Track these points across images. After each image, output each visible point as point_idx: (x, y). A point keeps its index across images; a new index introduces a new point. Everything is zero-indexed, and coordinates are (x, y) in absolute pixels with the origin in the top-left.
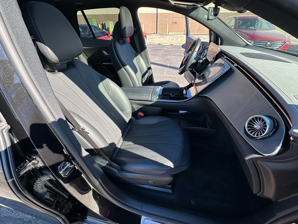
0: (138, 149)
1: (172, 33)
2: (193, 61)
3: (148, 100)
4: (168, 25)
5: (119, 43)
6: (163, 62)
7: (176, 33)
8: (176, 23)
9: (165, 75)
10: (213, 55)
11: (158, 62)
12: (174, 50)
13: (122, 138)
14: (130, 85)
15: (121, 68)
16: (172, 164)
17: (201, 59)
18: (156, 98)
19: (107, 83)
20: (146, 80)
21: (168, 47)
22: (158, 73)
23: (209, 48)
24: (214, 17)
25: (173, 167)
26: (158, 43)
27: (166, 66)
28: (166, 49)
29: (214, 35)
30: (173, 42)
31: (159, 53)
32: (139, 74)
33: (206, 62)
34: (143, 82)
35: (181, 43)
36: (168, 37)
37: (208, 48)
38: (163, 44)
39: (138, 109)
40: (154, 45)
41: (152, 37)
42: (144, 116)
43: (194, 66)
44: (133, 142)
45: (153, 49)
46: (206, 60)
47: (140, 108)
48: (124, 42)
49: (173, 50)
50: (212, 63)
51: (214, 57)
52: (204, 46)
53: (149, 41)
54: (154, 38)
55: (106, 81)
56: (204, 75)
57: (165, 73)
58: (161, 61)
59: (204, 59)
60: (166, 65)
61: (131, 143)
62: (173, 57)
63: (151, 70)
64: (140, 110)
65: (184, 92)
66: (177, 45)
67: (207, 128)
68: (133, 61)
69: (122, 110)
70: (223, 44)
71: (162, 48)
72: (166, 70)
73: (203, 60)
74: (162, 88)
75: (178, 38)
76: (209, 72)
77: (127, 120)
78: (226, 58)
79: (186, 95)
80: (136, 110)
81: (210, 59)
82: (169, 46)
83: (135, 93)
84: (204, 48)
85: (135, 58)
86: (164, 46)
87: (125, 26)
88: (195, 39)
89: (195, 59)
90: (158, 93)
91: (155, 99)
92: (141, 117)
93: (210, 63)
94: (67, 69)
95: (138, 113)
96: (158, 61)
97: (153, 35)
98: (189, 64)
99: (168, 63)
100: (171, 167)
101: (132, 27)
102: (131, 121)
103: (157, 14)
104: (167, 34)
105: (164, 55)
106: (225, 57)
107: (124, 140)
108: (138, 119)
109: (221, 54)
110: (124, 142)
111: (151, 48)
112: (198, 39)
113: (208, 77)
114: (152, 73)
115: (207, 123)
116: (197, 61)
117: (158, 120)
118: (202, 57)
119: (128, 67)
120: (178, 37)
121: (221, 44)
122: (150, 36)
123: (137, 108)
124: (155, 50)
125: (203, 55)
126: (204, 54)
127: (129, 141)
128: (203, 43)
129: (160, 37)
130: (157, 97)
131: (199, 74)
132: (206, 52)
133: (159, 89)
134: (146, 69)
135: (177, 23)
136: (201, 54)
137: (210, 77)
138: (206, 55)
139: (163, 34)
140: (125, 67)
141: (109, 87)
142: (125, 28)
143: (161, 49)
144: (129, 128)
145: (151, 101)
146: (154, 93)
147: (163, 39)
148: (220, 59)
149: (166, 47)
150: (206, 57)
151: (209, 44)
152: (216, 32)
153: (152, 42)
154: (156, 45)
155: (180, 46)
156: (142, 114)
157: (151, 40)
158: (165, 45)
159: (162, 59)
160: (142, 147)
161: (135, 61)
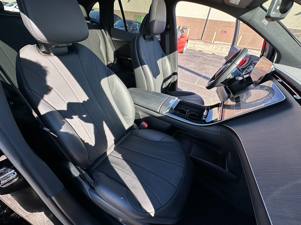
0: (124, 168)
1: (217, 42)
2: (228, 75)
3: (156, 111)
4: (216, 33)
5: (144, 39)
6: (198, 70)
7: (223, 43)
8: (225, 32)
9: (195, 84)
10: (261, 74)
11: (193, 70)
12: (215, 60)
13: (114, 146)
14: (144, 88)
15: (138, 66)
16: (154, 210)
17: (241, 75)
18: (166, 110)
19: (113, 80)
20: (168, 86)
21: (208, 55)
22: (188, 81)
23: (257, 64)
24: (280, 14)
25: (153, 215)
26: (199, 50)
27: (200, 76)
28: (205, 57)
29: (270, 47)
30: (216, 52)
31: (197, 60)
32: (160, 78)
33: (248, 82)
34: (164, 87)
35: (225, 54)
36: (212, 45)
37: (255, 64)
38: (204, 52)
39: (144, 117)
40: (195, 51)
41: (195, 42)
42: (148, 128)
43: (228, 83)
44: (122, 156)
45: (191, 55)
46: (249, 78)
47: (146, 117)
48: (152, 39)
49: (213, 60)
50: (257, 84)
51: (262, 77)
52: (251, 60)
53: (191, 46)
54: (196, 44)
55: (112, 78)
56: (238, 97)
57: (196, 82)
58: (196, 68)
59: (245, 76)
60: (200, 73)
61: (120, 156)
62: (211, 67)
63: (176, 76)
64: (146, 120)
65: (205, 113)
66: (220, 55)
67: (225, 169)
68: (157, 62)
69: (123, 115)
70: (280, 62)
71: (202, 56)
72: (199, 79)
73: (243, 77)
74: (179, 100)
75: (223, 49)
76: (248, 95)
77: (127, 127)
78: (282, 83)
79: (206, 118)
80: (141, 118)
81: (254, 78)
82: (210, 54)
83: (143, 98)
84: (251, 63)
85: (161, 59)
86: (205, 54)
87: (154, 19)
88: (239, 49)
89: (232, 74)
90: (171, 106)
91: (165, 112)
92: (144, 128)
93: (253, 83)
94: (67, 54)
95: (142, 122)
96: (193, 68)
97: (196, 41)
98: (222, 79)
99: (203, 72)
100: (150, 215)
101: (164, 22)
102: (131, 128)
103: (207, 20)
104: (212, 42)
105: (201, 63)
106: (281, 80)
107: (115, 149)
108: (140, 129)
109: (274, 75)
110: (115, 151)
111: (190, 53)
112: (245, 49)
113: (245, 101)
114: (177, 80)
115: (227, 160)
116: (235, 77)
117: (161, 138)
118: (244, 73)
119: (146, 67)
120: (223, 47)
121: (277, 62)
122: (193, 42)
123: (142, 115)
124: (194, 56)
125: (246, 71)
126: (248, 70)
127: (119, 152)
128: (251, 57)
129: (203, 44)
130: (168, 111)
131: (234, 95)
132: (251, 69)
133: (174, 101)
134: (170, 73)
135: (227, 32)
136: (244, 69)
137: (247, 101)
138: (250, 72)
139: (208, 41)
140: (144, 66)
141: (114, 85)
142: (154, 21)
143: (200, 57)
144: (127, 136)
145: (159, 113)
146: (166, 104)
147: (206, 47)
148: (269, 81)
149: (206, 55)
150: (249, 75)
151: (258, 59)
152: (274, 44)
153: (193, 47)
154: (196, 51)
155: (222, 56)
156: (146, 125)
157: (193, 45)
158: (206, 52)
159: (197, 67)
160: (128, 167)
161: (159, 62)
